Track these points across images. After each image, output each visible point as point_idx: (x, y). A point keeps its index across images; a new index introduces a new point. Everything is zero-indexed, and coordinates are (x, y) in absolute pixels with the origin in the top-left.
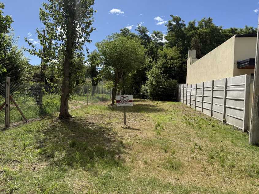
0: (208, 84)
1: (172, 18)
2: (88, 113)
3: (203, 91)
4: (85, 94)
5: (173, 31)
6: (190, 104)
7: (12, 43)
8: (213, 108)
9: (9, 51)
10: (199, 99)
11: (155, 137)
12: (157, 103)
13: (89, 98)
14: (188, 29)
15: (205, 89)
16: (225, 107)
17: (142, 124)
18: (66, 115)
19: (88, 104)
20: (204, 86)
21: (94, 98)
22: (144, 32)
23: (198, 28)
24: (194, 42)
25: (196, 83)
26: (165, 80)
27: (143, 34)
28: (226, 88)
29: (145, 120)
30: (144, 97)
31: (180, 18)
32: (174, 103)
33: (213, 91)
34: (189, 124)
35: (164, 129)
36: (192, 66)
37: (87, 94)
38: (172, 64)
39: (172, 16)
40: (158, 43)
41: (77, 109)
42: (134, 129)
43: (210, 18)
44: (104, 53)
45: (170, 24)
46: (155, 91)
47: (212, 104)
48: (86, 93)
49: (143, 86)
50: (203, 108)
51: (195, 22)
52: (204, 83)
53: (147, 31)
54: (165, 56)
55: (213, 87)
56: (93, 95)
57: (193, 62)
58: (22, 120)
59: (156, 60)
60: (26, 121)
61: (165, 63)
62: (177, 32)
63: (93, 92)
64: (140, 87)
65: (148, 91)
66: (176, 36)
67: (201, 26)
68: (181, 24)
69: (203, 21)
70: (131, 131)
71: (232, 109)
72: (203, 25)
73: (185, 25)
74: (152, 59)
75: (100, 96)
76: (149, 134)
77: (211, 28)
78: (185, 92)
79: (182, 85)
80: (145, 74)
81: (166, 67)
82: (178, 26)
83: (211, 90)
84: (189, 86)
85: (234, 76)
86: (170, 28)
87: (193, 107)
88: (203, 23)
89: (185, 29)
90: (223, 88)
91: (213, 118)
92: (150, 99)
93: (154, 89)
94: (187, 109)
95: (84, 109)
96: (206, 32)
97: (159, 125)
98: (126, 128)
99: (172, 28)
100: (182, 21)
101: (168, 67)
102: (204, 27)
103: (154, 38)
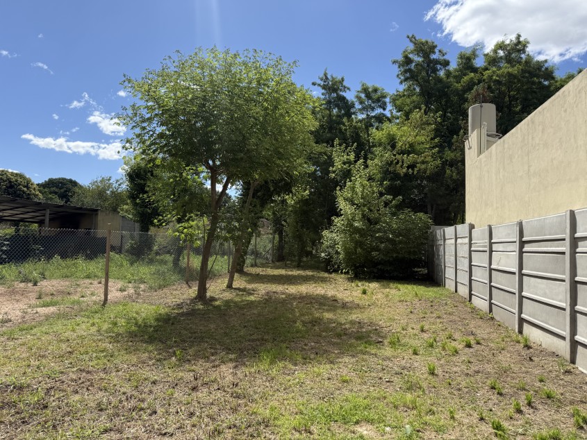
3: (574, 252)
5: (413, 78)
10: (548, 292)
14: (455, 73)
15: (585, 246)
20: (573, 231)
23: (485, 69)
26: (393, 214)
27: (334, 95)
38: (412, 166)
40: (374, 117)
45: (407, 61)
51: (477, 53)
52: (573, 213)
53: (345, 87)
54: (392, 143)
59: (366, 158)
61: (390, 164)
65: (339, 248)
66: (422, 95)
74: (352, 157)
79: (449, 231)
80: (334, 199)
81: (396, 176)
84: (480, 233)
86: (405, 72)
87: (506, 319)
88: (502, 52)
92: (345, 273)
93: (356, 242)
96: (510, 74)
100: (440, 52)
103: (361, 102)
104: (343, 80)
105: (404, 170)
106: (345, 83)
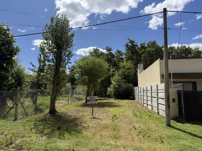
0: (149, 88)
1: (129, 41)
2: (68, 110)
3: (147, 92)
4: (66, 96)
5: (129, 49)
6: (141, 102)
7: (18, 63)
8: (152, 104)
9: (15, 68)
10: (145, 98)
11: (110, 123)
12: (119, 101)
13: (69, 98)
14: (140, 48)
15: (148, 91)
16: (158, 103)
17: (104, 116)
18: (54, 111)
19: (68, 103)
20: (147, 89)
21: (73, 98)
22: (110, 51)
23: (147, 48)
24: (143, 58)
25: (143, 87)
26: (124, 84)
27: (109, 52)
28: (157, 91)
29: (107, 113)
30: (109, 97)
31: (134, 41)
32: (130, 101)
33: (152, 92)
34: (135, 115)
35: (117, 119)
36: (140, 75)
37: (67, 96)
38: (129, 73)
39: (129, 39)
40: (119, 58)
41: (61, 106)
42: (98, 119)
43: (154, 41)
44: (80, 67)
45: (127, 45)
46: (117, 92)
47: (152, 101)
48: (67, 94)
49: (109, 89)
50: (147, 104)
51: (145, 43)
52: (147, 87)
53: (112, 50)
54: (124, 67)
55: (151, 90)
56: (72, 96)
57: (141, 72)
58: (24, 115)
59: (118, 70)
60: (28, 116)
61: (124, 72)
62: (132, 50)
63: (72, 94)
64: (107, 90)
65: (112, 92)
66: (131, 53)
67: (149, 46)
68: (135, 45)
69: (150, 42)
70: (96, 120)
71: (161, 105)
72: (150, 46)
73: (137, 46)
74: (114, 70)
75: (77, 96)
76: (107, 122)
77: (156, 47)
78: (138, 93)
79: (136, 88)
80: (110, 80)
81: (125, 75)
82: (133, 46)
83: (150, 92)
84: (139, 89)
85: (161, 83)
86: (127, 48)
87: (142, 103)
88: (150, 44)
89: (138, 48)
90: (156, 91)
91: (153, 111)
92: (114, 98)
93: (116, 91)
94: (138, 105)
95: (65, 107)
96: (152, 51)
97: (115, 116)
98: (93, 118)
99: (128, 47)
100: (136, 43)
101: (126, 75)
102: (151, 46)
103: (117, 54)
104: (111, 48)
105: (127, 74)
106: (112, 49)
